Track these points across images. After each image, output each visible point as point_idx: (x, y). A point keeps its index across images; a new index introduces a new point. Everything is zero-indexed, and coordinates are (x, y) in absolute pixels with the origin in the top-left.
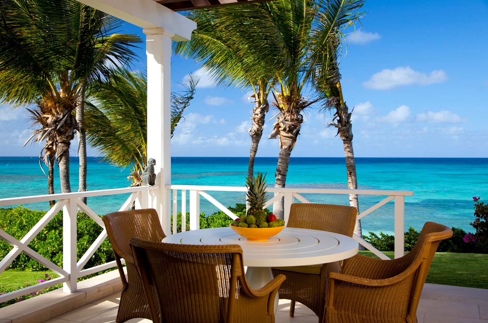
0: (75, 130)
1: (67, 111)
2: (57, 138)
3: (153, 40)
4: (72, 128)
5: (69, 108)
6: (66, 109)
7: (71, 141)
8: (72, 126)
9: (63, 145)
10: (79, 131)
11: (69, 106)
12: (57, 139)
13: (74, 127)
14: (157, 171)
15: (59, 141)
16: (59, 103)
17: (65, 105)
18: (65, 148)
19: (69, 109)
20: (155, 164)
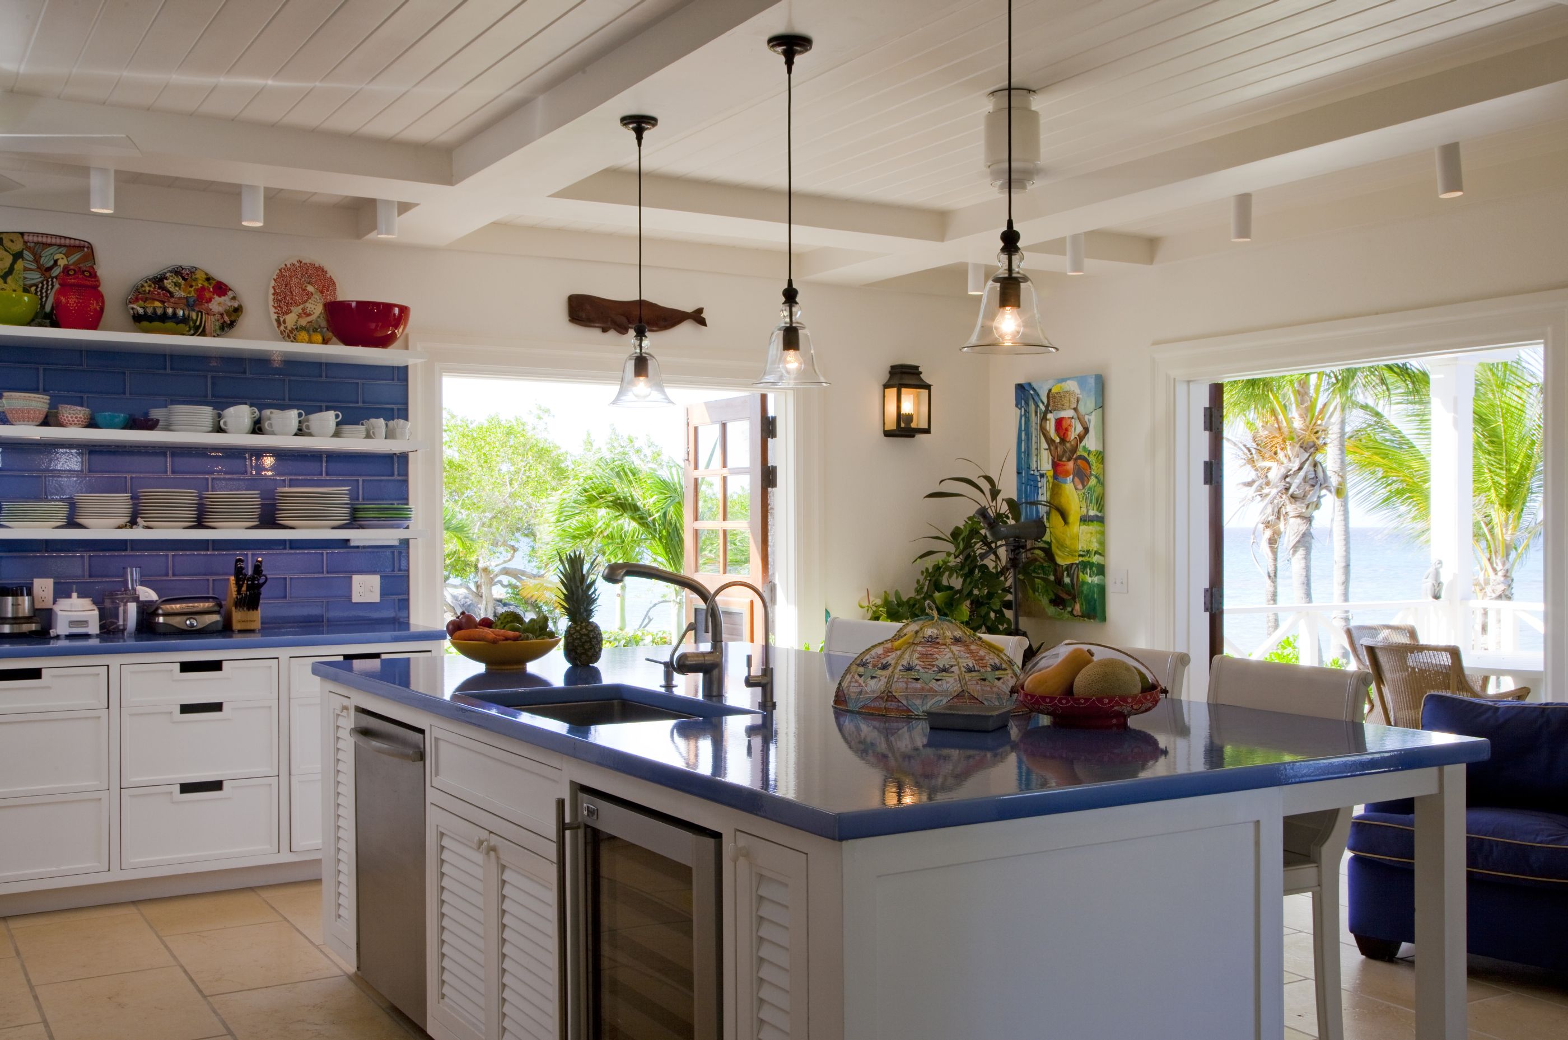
0: (1324, 492)
1: (1307, 455)
2: (1288, 507)
3: (1442, 376)
4: (1317, 487)
5: (1311, 448)
6: (1306, 450)
7: (1316, 514)
8: (1317, 483)
9: (1299, 520)
10: (1330, 491)
11: (1312, 444)
12: (1288, 510)
13: (1321, 485)
14: (1445, 578)
15: (1291, 514)
16: (1292, 439)
17: (1303, 443)
18: (1303, 528)
19: (1312, 450)
20: (1441, 567)
